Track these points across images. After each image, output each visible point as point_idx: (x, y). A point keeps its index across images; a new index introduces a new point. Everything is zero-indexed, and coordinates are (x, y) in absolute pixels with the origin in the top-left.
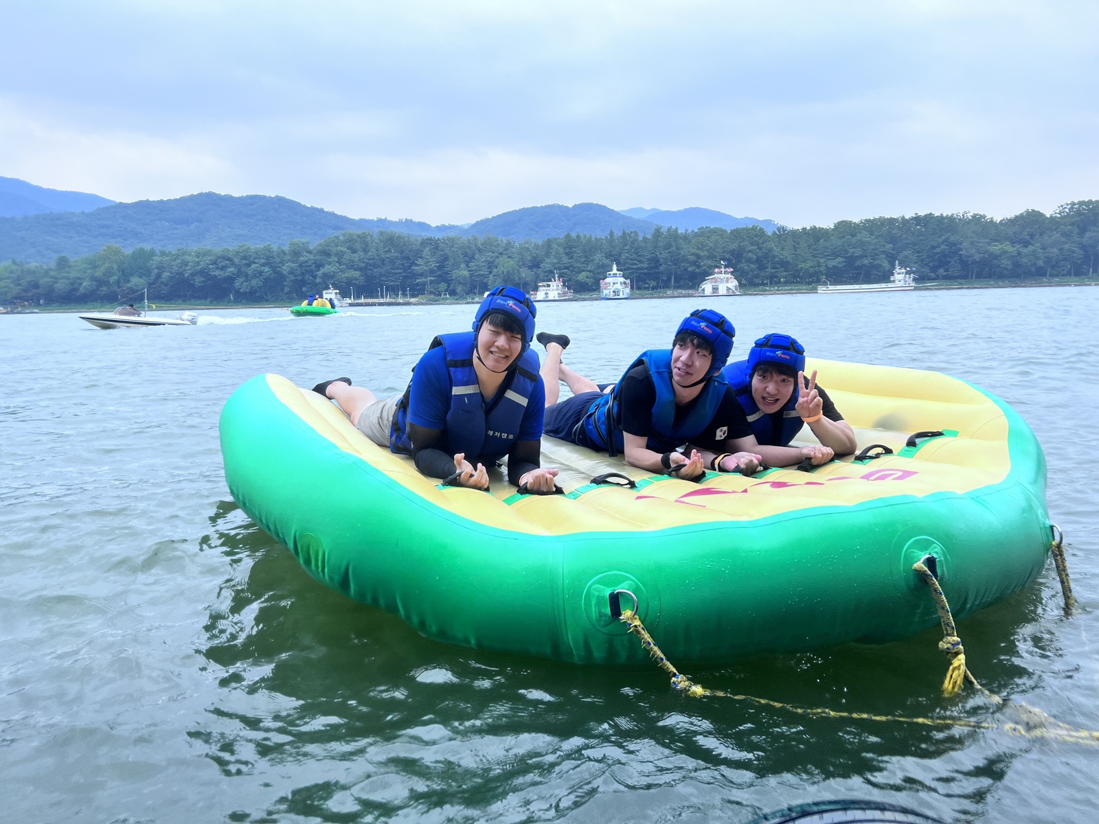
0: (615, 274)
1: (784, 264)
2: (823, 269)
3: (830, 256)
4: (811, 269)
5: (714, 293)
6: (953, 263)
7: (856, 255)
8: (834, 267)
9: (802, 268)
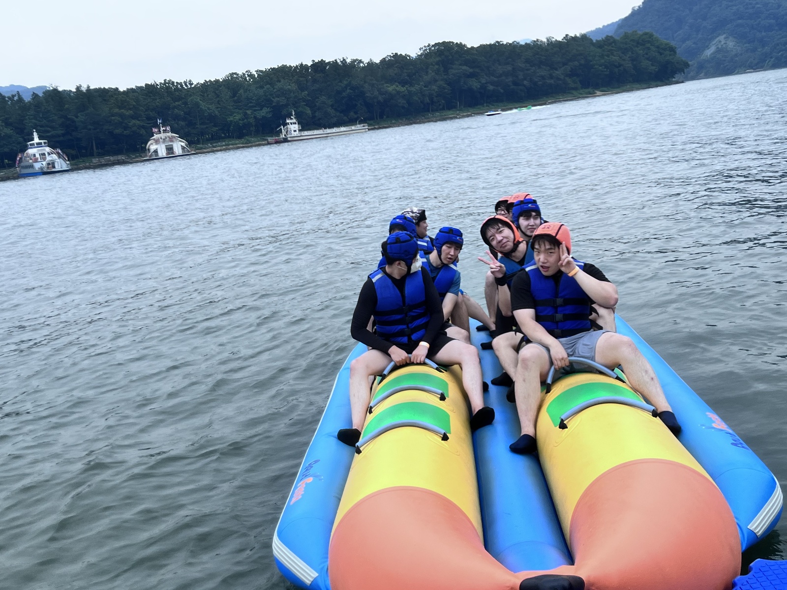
0: (38, 144)
1: (212, 118)
2: (252, 120)
3: (255, 107)
4: (240, 122)
5: (168, 153)
6: (359, 105)
7: (281, 103)
8: (264, 117)
9: (231, 121)
